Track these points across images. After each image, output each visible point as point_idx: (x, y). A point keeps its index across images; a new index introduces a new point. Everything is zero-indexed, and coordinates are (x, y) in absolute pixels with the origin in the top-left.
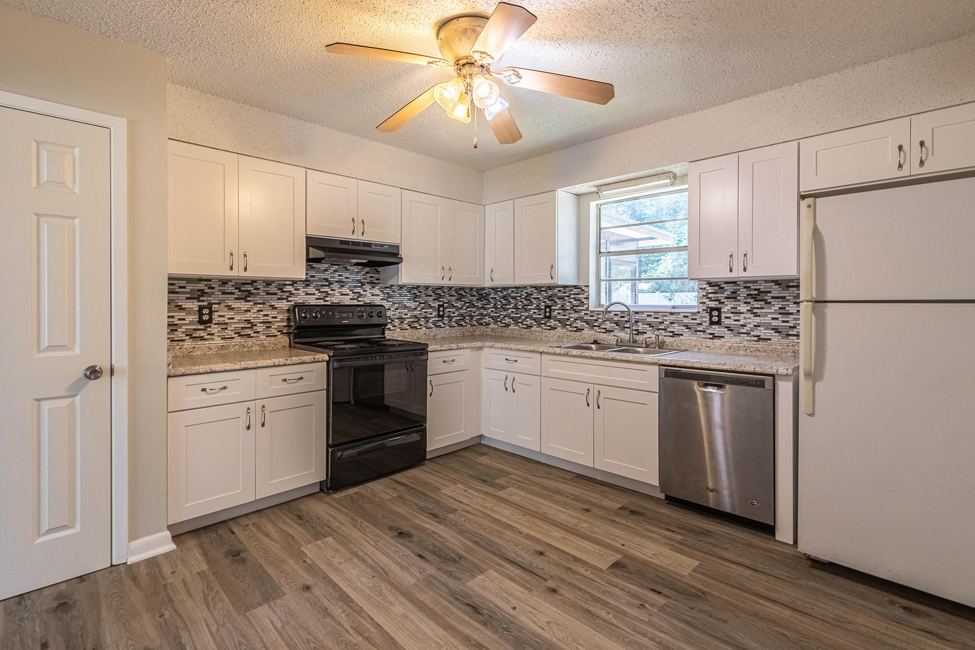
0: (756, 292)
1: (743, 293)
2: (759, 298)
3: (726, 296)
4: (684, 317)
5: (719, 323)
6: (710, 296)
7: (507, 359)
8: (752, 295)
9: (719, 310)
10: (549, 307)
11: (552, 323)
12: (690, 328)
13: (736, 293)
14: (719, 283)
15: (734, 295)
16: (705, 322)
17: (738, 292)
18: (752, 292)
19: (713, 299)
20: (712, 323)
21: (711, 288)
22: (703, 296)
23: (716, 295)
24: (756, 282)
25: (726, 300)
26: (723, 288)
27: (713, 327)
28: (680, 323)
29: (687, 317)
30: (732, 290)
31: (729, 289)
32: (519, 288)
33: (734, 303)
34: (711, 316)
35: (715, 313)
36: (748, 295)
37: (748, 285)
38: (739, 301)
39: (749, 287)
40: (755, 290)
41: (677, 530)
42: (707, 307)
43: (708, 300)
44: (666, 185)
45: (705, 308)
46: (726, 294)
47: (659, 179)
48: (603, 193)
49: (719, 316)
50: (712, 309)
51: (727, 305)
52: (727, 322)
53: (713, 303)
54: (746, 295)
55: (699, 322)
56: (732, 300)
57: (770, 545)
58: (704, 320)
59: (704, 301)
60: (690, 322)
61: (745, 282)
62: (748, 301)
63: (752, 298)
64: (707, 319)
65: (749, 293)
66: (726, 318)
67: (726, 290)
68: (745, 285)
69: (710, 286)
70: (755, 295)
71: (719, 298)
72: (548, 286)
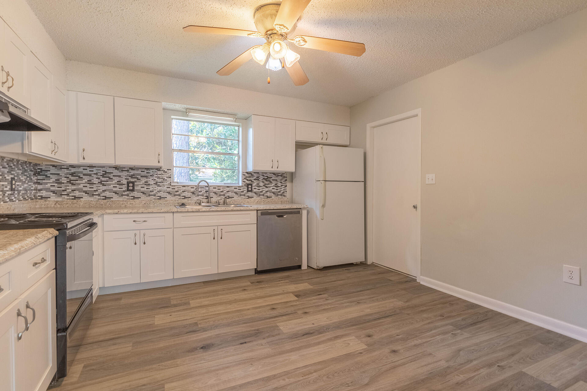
0: (267, 177)
1: (261, 178)
2: (268, 180)
3: (254, 179)
4: (235, 188)
5: (251, 191)
6: (247, 178)
7: (134, 221)
8: (265, 178)
9: (251, 185)
10: (133, 183)
11: (135, 194)
12: (238, 194)
13: (258, 177)
14: (251, 173)
15: (257, 179)
16: (245, 190)
17: (259, 177)
18: (265, 177)
19: (248, 180)
20: (248, 191)
21: (247, 175)
22: (244, 178)
23: (250, 178)
24: (266, 173)
25: (254, 181)
26: (253, 175)
27: (249, 193)
28: (232, 192)
29: (236, 188)
30: (257, 176)
31: (256, 175)
32: (95, 167)
33: (258, 182)
34: (248, 188)
35: (249, 186)
36: (263, 178)
37: (263, 174)
38: (260, 181)
39: (264, 175)
40: (266, 176)
41: (280, 280)
42: (246, 184)
43: (246, 180)
44: (232, 121)
45: (245, 184)
46: (254, 178)
47: (229, 117)
48: (190, 114)
49: (251, 188)
50: (248, 185)
51: (255, 183)
52: (255, 190)
53: (249, 182)
54: (262, 179)
55: (242, 191)
56: (257, 181)
57: (302, 272)
58: (245, 189)
59: (245, 181)
60: (238, 191)
61: (262, 173)
62: (263, 181)
63: (265, 180)
64: (246, 189)
65: (264, 177)
66: (254, 188)
67: (254, 176)
68: (262, 174)
69: (247, 174)
70: (266, 178)
71: (251, 180)
72: (129, 167)
